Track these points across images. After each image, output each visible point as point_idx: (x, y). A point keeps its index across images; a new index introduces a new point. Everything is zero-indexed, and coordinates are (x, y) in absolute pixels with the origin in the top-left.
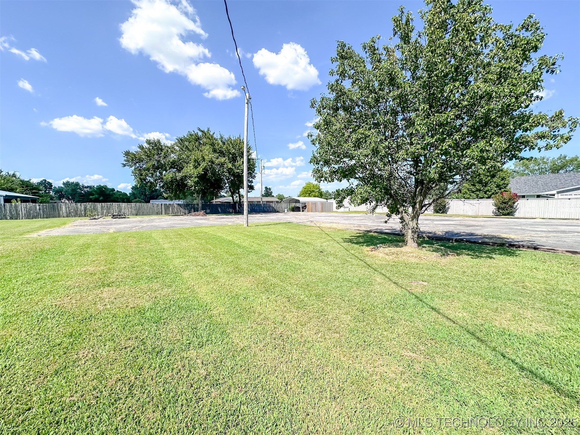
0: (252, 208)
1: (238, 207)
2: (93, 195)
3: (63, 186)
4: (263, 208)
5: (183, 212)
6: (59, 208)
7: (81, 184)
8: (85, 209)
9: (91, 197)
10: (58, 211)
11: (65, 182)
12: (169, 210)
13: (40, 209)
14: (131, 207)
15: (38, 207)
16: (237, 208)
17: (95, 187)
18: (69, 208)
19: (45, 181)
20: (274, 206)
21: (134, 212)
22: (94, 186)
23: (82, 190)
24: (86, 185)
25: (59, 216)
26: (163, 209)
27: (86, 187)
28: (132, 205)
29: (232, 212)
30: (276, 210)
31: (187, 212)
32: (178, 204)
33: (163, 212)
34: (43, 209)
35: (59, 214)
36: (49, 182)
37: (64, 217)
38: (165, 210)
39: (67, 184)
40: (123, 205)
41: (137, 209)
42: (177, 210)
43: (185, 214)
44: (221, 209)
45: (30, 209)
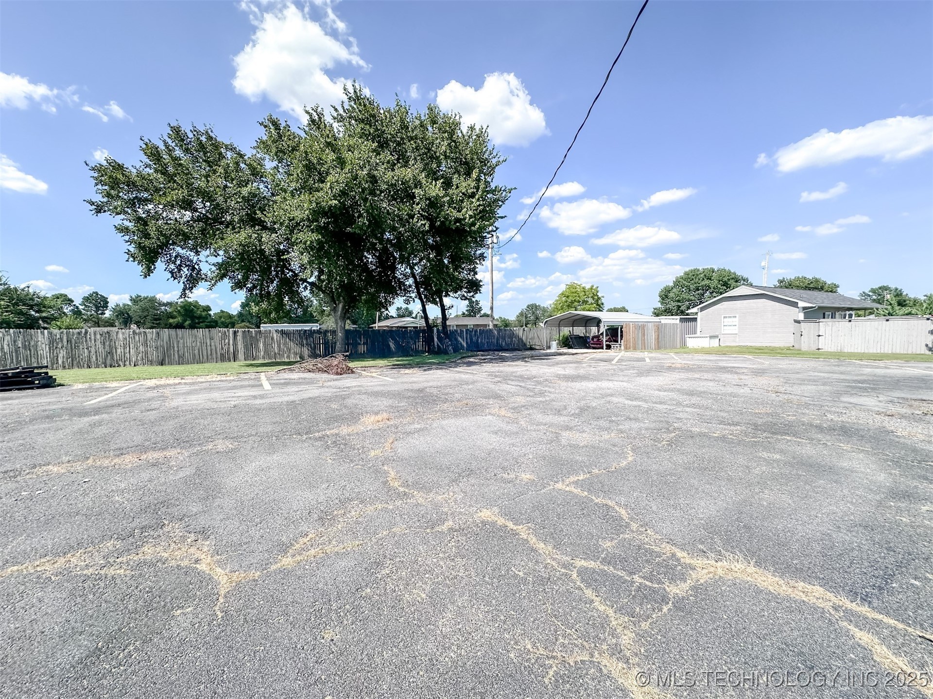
0: (471, 339)
1: (439, 338)
2: (173, 317)
3: (130, 303)
4: (498, 339)
5: (296, 354)
7: (157, 300)
9: (171, 321)
11: (133, 297)
12: (257, 348)
16: (436, 339)
19: (97, 294)
20: (521, 335)
21: (154, 355)
22: (176, 303)
23: (158, 310)
24: (165, 301)
26: (240, 346)
27: (164, 305)
29: (423, 352)
30: (525, 345)
31: (306, 352)
32: (283, 332)
33: (241, 355)
36: (103, 297)
38: (246, 347)
39: (136, 300)
42: (279, 346)
43: (302, 358)
44: (397, 343)
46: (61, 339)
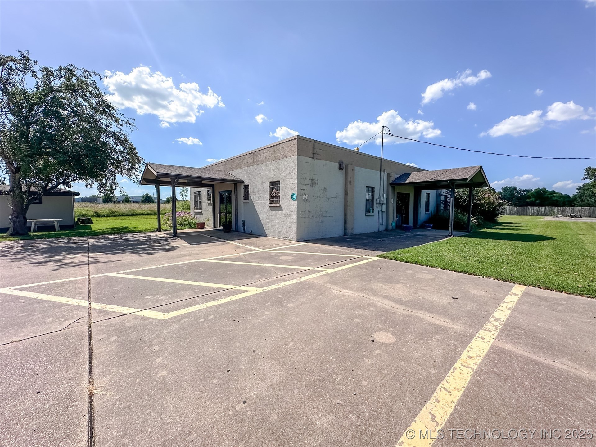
2: (529, 198)
6: (527, 209)
7: (518, 189)
8: (545, 211)
9: (528, 200)
10: (527, 212)
11: (504, 187)
13: (516, 210)
14: (585, 211)
15: (515, 209)
17: (533, 190)
18: (533, 210)
22: (531, 190)
23: (519, 194)
24: (523, 189)
25: (527, 215)
27: (524, 191)
28: (586, 209)
34: (518, 210)
35: (527, 213)
37: (529, 215)
40: (577, 209)
41: (591, 213)
45: (511, 210)
46: (560, 209)
